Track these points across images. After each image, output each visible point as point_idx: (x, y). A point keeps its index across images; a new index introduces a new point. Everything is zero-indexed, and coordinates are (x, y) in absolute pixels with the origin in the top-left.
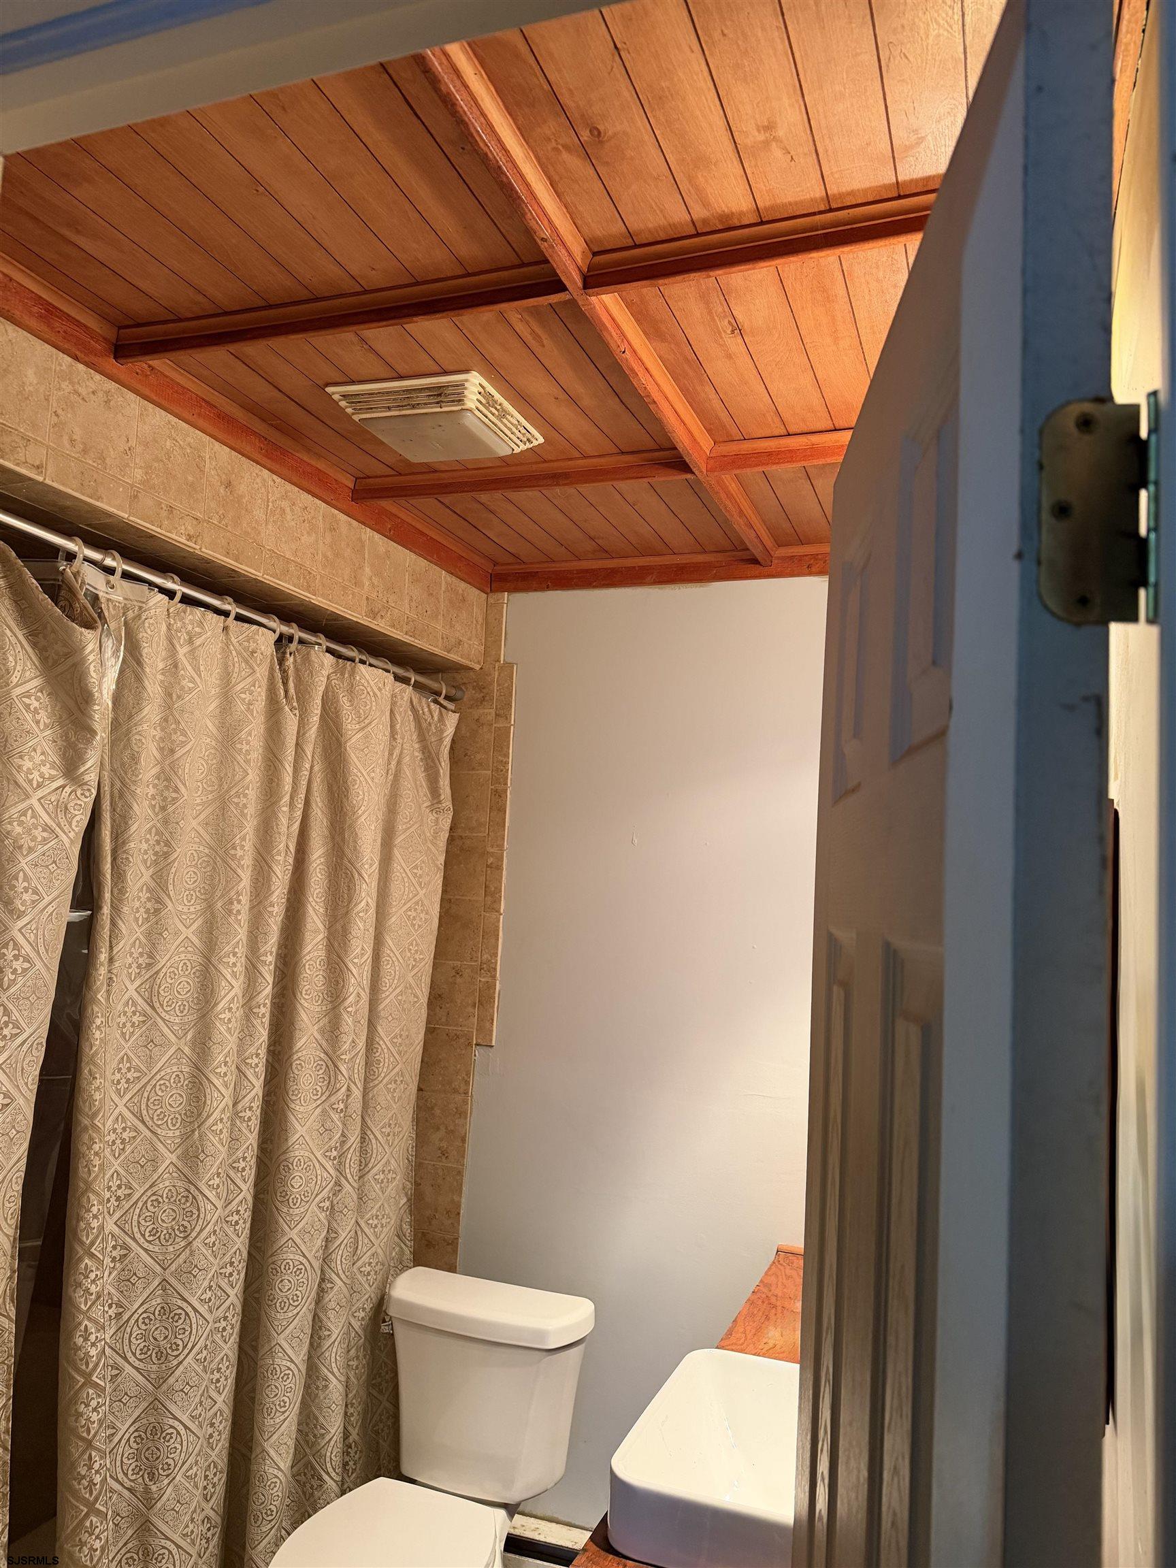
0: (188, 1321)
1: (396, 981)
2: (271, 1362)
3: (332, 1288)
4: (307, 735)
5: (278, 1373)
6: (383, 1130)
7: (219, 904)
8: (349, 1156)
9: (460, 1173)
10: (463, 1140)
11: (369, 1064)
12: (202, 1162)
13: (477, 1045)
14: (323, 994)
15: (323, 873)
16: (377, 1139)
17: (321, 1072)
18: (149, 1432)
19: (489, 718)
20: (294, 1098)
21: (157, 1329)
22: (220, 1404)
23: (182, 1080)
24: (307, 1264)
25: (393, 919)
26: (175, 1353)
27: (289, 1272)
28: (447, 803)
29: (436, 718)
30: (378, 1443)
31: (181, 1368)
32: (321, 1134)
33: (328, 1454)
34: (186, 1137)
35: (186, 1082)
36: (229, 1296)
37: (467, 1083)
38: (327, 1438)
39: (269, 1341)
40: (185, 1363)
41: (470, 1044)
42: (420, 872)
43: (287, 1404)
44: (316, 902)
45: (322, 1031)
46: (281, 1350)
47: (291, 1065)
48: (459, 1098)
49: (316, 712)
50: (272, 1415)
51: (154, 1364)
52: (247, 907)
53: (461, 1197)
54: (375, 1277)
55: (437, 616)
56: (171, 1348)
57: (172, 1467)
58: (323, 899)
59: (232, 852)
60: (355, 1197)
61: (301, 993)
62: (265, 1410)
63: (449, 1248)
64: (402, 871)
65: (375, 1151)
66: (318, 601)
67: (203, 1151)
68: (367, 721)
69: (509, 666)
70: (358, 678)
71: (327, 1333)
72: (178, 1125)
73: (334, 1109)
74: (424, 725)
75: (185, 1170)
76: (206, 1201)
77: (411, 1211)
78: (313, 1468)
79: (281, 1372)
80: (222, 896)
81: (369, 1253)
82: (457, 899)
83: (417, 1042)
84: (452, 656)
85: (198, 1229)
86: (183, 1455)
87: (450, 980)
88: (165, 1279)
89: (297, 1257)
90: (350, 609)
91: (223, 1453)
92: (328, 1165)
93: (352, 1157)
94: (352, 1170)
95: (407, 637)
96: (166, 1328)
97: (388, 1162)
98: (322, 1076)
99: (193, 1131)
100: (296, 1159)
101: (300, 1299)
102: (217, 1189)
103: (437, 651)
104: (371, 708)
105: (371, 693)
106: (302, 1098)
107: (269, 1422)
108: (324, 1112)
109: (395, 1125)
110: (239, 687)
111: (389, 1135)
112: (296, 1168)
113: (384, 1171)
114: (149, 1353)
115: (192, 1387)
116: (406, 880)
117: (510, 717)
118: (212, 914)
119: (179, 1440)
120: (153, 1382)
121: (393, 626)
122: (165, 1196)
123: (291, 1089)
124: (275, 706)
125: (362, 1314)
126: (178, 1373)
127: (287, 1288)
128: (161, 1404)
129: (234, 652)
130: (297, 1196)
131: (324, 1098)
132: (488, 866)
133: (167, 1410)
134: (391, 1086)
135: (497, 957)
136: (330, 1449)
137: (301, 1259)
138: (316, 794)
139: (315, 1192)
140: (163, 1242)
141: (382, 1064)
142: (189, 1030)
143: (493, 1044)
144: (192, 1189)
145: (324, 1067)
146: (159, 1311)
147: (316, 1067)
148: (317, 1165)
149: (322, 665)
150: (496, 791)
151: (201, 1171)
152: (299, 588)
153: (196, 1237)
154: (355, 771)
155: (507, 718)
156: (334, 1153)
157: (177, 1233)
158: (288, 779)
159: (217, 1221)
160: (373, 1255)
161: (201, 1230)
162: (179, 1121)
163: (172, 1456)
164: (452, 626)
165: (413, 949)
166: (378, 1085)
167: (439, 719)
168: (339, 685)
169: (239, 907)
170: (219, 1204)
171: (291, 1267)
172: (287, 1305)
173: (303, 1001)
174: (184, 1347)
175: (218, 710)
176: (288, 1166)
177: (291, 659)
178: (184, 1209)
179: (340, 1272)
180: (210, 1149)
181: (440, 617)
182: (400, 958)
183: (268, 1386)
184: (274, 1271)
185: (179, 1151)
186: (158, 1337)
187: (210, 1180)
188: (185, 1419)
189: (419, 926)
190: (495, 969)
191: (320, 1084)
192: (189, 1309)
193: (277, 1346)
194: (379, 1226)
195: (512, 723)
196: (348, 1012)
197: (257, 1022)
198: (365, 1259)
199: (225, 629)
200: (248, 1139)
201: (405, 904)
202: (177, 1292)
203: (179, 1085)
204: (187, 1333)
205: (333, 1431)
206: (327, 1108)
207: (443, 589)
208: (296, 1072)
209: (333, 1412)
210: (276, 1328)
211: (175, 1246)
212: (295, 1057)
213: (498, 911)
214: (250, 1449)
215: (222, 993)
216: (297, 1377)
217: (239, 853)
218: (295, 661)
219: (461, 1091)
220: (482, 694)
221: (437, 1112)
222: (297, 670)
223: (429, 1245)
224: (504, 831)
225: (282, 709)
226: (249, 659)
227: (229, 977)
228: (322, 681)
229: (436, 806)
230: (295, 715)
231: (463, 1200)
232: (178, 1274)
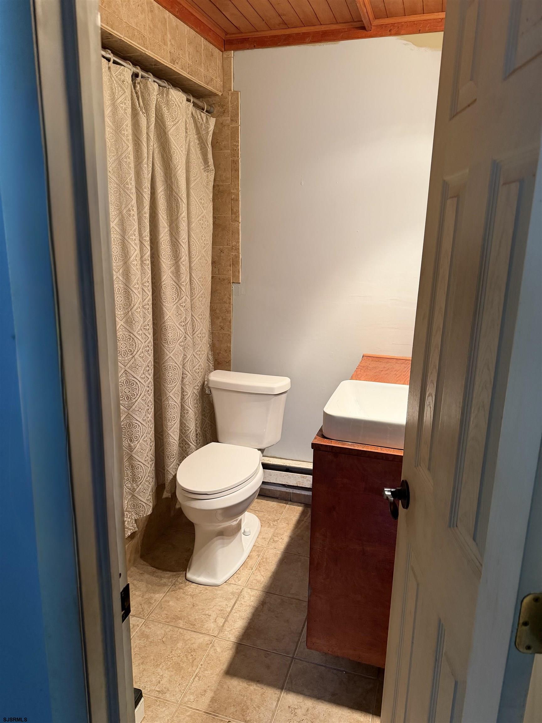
0: (137, 386)
1: (197, 253)
2: (168, 403)
3: (186, 377)
4: (150, 128)
5: (171, 407)
6: (199, 317)
7: (125, 211)
8: (188, 326)
9: (230, 335)
10: (230, 322)
11: (191, 289)
12: (134, 324)
13: (233, 283)
14: (170, 256)
15: (164, 199)
16: (197, 320)
17: (174, 290)
18: (127, 426)
19: (228, 122)
20: (164, 301)
21: (125, 388)
22: (150, 418)
23: (120, 290)
24: (177, 366)
25: (193, 225)
26: (134, 397)
27: (171, 369)
28: (212, 167)
29: (205, 121)
30: (206, 435)
31: (137, 402)
32: (177, 316)
33: (191, 436)
34: (126, 314)
35: (122, 291)
36: (149, 379)
37: (230, 299)
38: (190, 430)
39: (166, 395)
40: (138, 400)
41: (230, 283)
42: (203, 202)
43: (176, 418)
44: (163, 213)
45: (172, 272)
46: (171, 398)
47: (162, 287)
48: (227, 305)
49: (153, 115)
50: (170, 421)
51: (126, 401)
52: (136, 213)
53: (231, 345)
54: (201, 374)
55: (201, 64)
56: (132, 395)
57: (138, 437)
58: (165, 212)
59: (127, 186)
60: (192, 342)
61: (162, 255)
62: (167, 420)
63: (227, 364)
64: (195, 201)
65: (196, 325)
66: (149, 53)
67: (134, 320)
68: (177, 121)
69: (236, 93)
70: (170, 97)
71: (186, 393)
72: (122, 309)
73: (181, 306)
74: (199, 125)
75: (128, 328)
76: (138, 340)
77: (211, 350)
78: (185, 441)
79: (172, 406)
80: (125, 207)
81: (198, 365)
82: (219, 217)
83: (209, 281)
84: (209, 87)
85: (136, 351)
86: (141, 433)
87: (218, 255)
88: (126, 370)
89: (173, 364)
90: (163, 58)
91: (153, 435)
92: (181, 328)
93: (189, 326)
94: (190, 331)
95: (189, 75)
96: (129, 388)
97: (202, 330)
98: (174, 292)
99: (128, 312)
100: (169, 326)
101: (176, 379)
102: (141, 335)
103: (203, 84)
104: (178, 113)
105: (177, 105)
106: (168, 301)
107: (169, 424)
108: (177, 306)
109: (203, 315)
110: (119, 101)
111: (201, 319)
112: (169, 329)
113: (201, 333)
114: (124, 397)
115: (142, 409)
116: (197, 205)
117: (238, 121)
118: (122, 215)
119: (139, 428)
120: (126, 408)
121: (182, 69)
122: (121, 338)
123: (163, 297)
124: (135, 111)
125: (197, 388)
126: (136, 404)
127: (171, 375)
128: (131, 415)
129: (114, 81)
130: (171, 340)
131: (176, 301)
132: (232, 200)
133: (134, 418)
134: (201, 299)
135: (239, 243)
136: (191, 434)
137: (175, 365)
138: (156, 159)
139: (178, 339)
140: (123, 356)
141: (195, 290)
142: (120, 269)
143: (240, 282)
144: (132, 335)
145: (175, 288)
146: (125, 382)
147: (172, 288)
148: (177, 328)
149: (154, 89)
150: (233, 161)
151: (134, 328)
152: (140, 45)
153: (136, 354)
154: (174, 147)
155: (237, 122)
156: (183, 324)
157: (128, 352)
158: (145, 150)
159: (143, 348)
160: (200, 366)
161: (138, 351)
162: (122, 308)
163: (138, 433)
164: (208, 70)
165: (203, 238)
166: (195, 298)
167: (206, 121)
168: (162, 101)
169: (133, 213)
170: (143, 341)
171: (172, 368)
172: (172, 382)
173: (163, 259)
174: (137, 395)
175: (111, 113)
176: (165, 328)
177: (138, 86)
178: (129, 343)
179: (189, 371)
180: (136, 319)
181: (203, 65)
182: (198, 243)
183: (168, 411)
184: (165, 369)
185: (124, 320)
186: (126, 391)
187: (138, 331)
188: (140, 420)
189: (205, 228)
190: (239, 249)
191: (174, 295)
192: (137, 381)
193: (169, 397)
194: (201, 354)
195: (240, 124)
196: (183, 264)
197: (146, 267)
198: (197, 367)
199: (109, 68)
200: (148, 317)
201: (198, 218)
202: (131, 375)
203: (120, 292)
204: (137, 390)
205: (192, 428)
206: (179, 305)
207: (203, 48)
208: (164, 290)
209: (191, 421)
210: (168, 390)
211: (128, 357)
212: (163, 283)
213: (238, 221)
214: (162, 435)
215: (132, 253)
216: (178, 408)
217: (130, 186)
218: (140, 87)
219: (227, 302)
220: (223, 109)
221: (218, 311)
222: (142, 93)
223: (219, 363)
224: (239, 181)
225: (139, 113)
226: (122, 85)
227: (133, 245)
228: (155, 99)
229: (207, 168)
230: (145, 116)
231: (232, 346)
232: (131, 368)
